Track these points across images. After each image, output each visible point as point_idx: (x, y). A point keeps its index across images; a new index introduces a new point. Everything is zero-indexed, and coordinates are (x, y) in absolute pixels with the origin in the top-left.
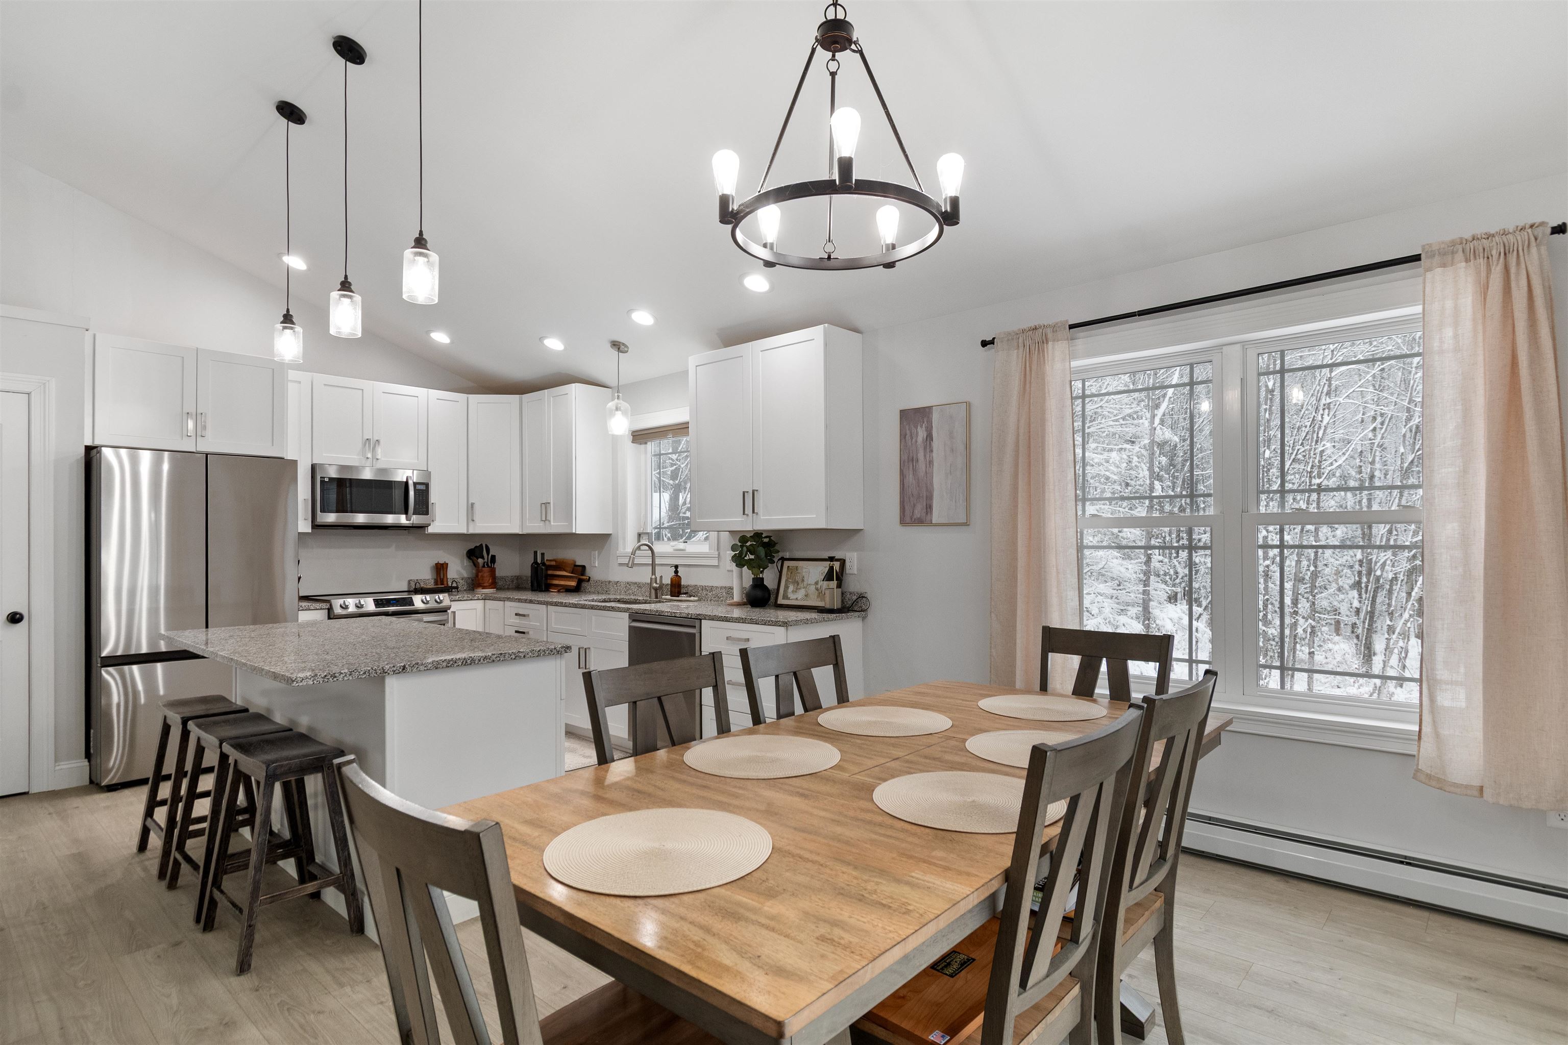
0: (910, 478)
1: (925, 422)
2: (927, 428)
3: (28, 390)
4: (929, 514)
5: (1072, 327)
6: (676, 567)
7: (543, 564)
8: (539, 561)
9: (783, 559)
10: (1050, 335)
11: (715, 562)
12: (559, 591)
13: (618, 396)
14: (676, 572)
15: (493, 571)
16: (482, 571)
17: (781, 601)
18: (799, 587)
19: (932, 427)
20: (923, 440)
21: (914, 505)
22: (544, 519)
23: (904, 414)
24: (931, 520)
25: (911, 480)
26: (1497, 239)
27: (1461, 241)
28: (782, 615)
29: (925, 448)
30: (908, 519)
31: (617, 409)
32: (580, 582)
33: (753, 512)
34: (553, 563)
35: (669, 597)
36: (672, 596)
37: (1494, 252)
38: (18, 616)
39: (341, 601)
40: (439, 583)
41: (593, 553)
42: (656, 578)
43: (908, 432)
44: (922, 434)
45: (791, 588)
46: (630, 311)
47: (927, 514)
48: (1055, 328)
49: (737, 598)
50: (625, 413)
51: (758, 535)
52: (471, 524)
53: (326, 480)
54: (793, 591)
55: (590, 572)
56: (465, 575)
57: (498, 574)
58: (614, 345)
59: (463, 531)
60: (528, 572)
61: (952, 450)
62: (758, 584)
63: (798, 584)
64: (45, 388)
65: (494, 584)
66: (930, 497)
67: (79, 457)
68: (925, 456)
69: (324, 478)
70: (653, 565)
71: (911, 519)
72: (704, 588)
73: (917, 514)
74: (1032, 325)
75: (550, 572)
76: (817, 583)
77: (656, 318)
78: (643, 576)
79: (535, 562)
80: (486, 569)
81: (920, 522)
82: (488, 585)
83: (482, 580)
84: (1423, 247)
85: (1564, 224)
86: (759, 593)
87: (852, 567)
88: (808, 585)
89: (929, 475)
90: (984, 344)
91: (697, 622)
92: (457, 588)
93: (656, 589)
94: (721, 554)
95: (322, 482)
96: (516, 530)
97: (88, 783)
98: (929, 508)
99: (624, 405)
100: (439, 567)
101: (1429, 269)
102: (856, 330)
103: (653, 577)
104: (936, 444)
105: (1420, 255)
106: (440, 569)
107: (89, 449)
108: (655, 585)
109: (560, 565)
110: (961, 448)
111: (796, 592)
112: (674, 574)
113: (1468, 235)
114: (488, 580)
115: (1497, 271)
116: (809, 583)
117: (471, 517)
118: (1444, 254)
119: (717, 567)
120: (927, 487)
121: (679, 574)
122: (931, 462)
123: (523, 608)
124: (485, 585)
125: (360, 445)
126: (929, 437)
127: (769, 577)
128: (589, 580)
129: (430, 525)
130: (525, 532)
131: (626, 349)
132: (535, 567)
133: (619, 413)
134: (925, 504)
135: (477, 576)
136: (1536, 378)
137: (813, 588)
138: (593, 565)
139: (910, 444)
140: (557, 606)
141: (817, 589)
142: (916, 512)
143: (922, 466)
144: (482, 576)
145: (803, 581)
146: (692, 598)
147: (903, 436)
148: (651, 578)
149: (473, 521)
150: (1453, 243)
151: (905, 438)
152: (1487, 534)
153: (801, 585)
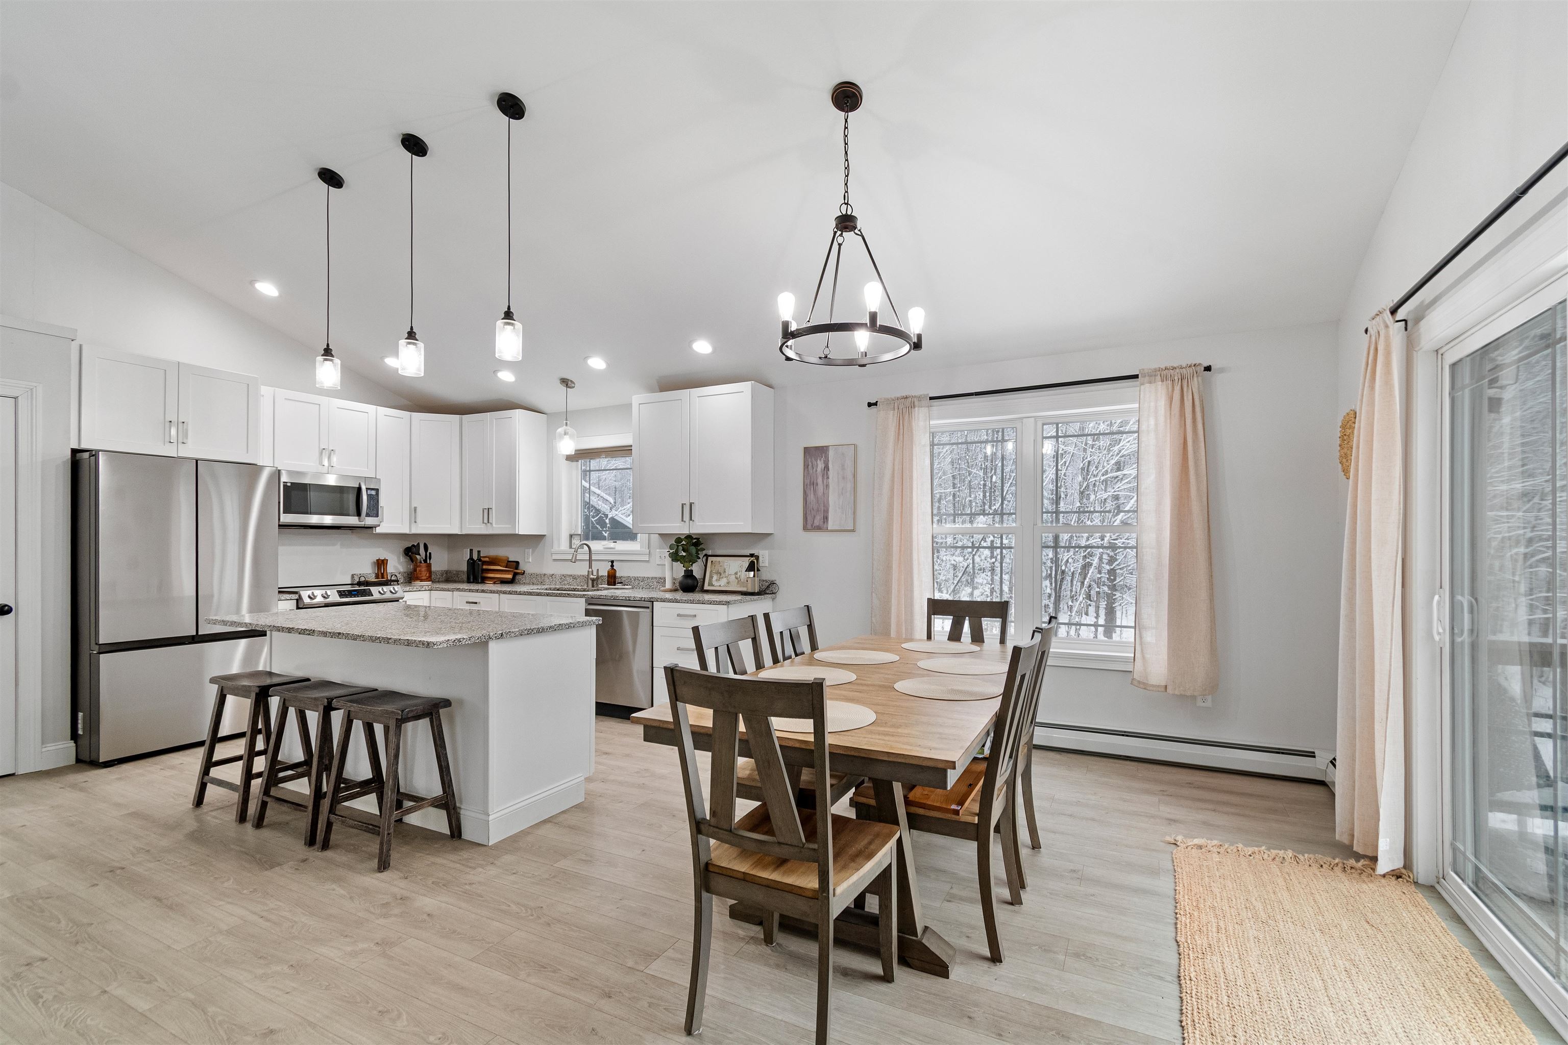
0: (811, 497)
1: (824, 457)
2: (825, 462)
3: (15, 395)
4: (826, 523)
5: (931, 398)
6: (612, 562)
7: (479, 559)
8: (475, 557)
9: (707, 556)
10: (916, 403)
11: (646, 558)
12: (494, 583)
13: (566, 423)
14: (612, 566)
15: (429, 566)
16: (420, 566)
17: (706, 587)
18: (721, 577)
19: (828, 460)
20: (822, 470)
21: (814, 516)
22: (486, 521)
23: (807, 450)
24: (827, 528)
25: (812, 498)
26: (1177, 370)
27: (1160, 370)
28: (707, 597)
29: (823, 476)
30: (809, 526)
31: (565, 434)
32: (515, 574)
33: (691, 519)
34: (487, 559)
35: (606, 586)
36: (609, 584)
37: (1176, 378)
38: (7, 608)
39: (309, 592)
40: (380, 577)
41: (526, 550)
42: (592, 571)
43: (810, 463)
44: (820, 465)
45: (715, 577)
46: (586, 358)
47: (824, 523)
48: (920, 398)
49: (668, 585)
50: (572, 437)
51: (689, 537)
52: (413, 525)
53: (289, 484)
54: (716, 580)
55: (522, 567)
56: (402, 570)
57: (433, 569)
58: (564, 382)
59: (406, 531)
60: (464, 568)
61: (843, 478)
62: (689, 574)
63: (721, 575)
64: (32, 395)
65: (429, 579)
66: (826, 511)
67: (65, 460)
68: (823, 481)
69: (287, 483)
70: (590, 560)
71: (812, 526)
72: (636, 579)
73: (817, 523)
74: (904, 394)
75: (485, 567)
76: (736, 573)
77: (608, 365)
78: (582, 569)
79: (471, 558)
80: (423, 565)
81: (819, 528)
82: (425, 578)
83: (421, 574)
84: (1140, 370)
85: (1210, 366)
86: (690, 581)
87: (764, 561)
88: (731, 575)
89: (826, 494)
90: (870, 405)
91: (649, 604)
92: (397, 581)
93: (593, 580)
94: (651, 551)
95: (285, 486)
96: (456, 531)
97: (74, 763)
98: (826, 519)
99: (570, 429)
100: (380, 561)
101: (1142, 384)
102: (770, 386)
103: (590, 570)
104: (831, 473)
105: (1138, 375)
106: (381, 564)
107: (74, 452)
108: (592, 576)
109: (494, 561)
110: (850, 476)
111: (719, 580)
112: (610, 568)
113: (1163, 367)
114: (425, 574)
115: (1177, 388)
116: (732, 573)
117: (413, 519)
118: (1151, 376)
119: (648, 561)
120: (824, 503)
121: (614, 568)
122: (827, 486)
123: (473, 597)
124: (423, 578)
125: (317, 454)
126: (826, 468)
127: (697, 569)
128: (524, 573)
129: (379, 526)
130: (464, 532)
131: (573, 385)
132: (472, 563)
133: (567, 437)
134: (822, 516)
135: (415, 570)
136: (1196, 451)
137: (733, 577)
138: (526, 560)
139: (811, 472)
141: (737, 578)
142: (815, 521)
143: (820, 488)
144: (420, 571)
145: (725, 572)
146: (626, 587)
147: (806, 466)
148: (588, 571)
149: (416, 522)
150: (1155, 370)
151: (808, 467)
152: (1171, 540)
153: (723, 575)
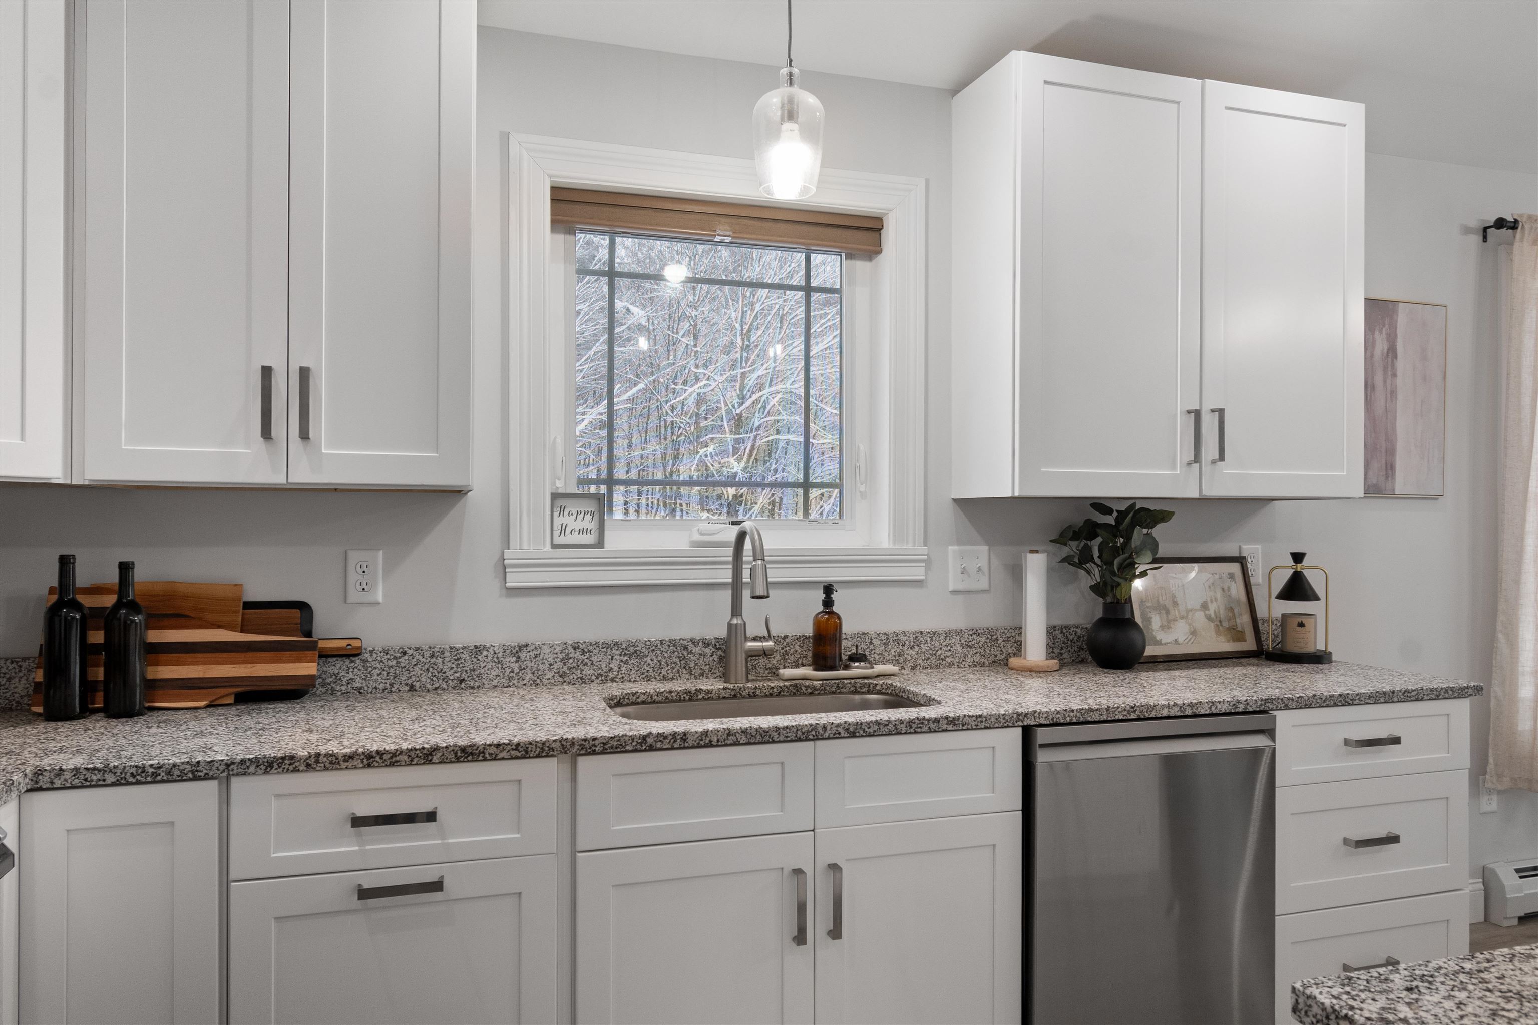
1: (1387, 326)
2: (1389, 336)
4: (1390, 479)
6: (828, 589)
11: (917, 573)
13: (791, 74)
14: (828, 603)
18: (1170, 617)
19: (1396, 335)
20: (1383, 355)
21: (1368, 463)
24: (1394, 490)
29: (1385, 369)
32: (300, 660)
35: (807, 671)
41: (355, 557)
42: (744, 623)
44: (1383, 343)
45: (1154, 621)
47: (1387, 478)
50: (809, 134)
54: (1162, 627)
61: (1424, 378)
62: (1113, 616)
63: (1167, 612)
66: (1391, 452)
68: (1385, 382)
70: (736, 586)
73: (1373, 479)
75: (155, 636)
76: (1204, 606)
79: (65, 595)
81: (1377, 492)
88: (1188, 611)
89: (1389, 413)
98: (1389, 469)
103: (739, 620)
104: (1402, 365)
108: (748, 643)
110: (1437, 376)
111: (1169, 627)
112: (821, 608)
116: (1189, 607)
119: (918, 583)
120: (1386, 434)
121: (835, 609)
122: (1393, 394)
126: (1393, 351)
133: (789, 133)
134: (1384, 462)
137: (1200, 616)
138: (354, 595)
140: (651, 749)
141: (1210, 619)
142: (1371, 474)
143: (1380, 396)
145: (1175, 603)
148: (730, 625)
153: (1174, 613)
